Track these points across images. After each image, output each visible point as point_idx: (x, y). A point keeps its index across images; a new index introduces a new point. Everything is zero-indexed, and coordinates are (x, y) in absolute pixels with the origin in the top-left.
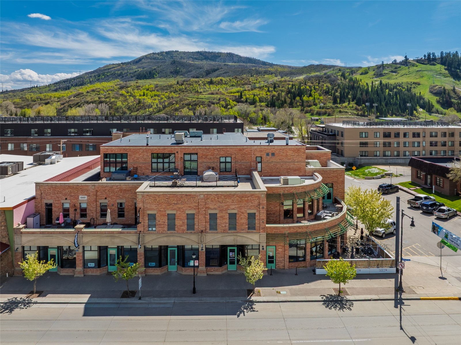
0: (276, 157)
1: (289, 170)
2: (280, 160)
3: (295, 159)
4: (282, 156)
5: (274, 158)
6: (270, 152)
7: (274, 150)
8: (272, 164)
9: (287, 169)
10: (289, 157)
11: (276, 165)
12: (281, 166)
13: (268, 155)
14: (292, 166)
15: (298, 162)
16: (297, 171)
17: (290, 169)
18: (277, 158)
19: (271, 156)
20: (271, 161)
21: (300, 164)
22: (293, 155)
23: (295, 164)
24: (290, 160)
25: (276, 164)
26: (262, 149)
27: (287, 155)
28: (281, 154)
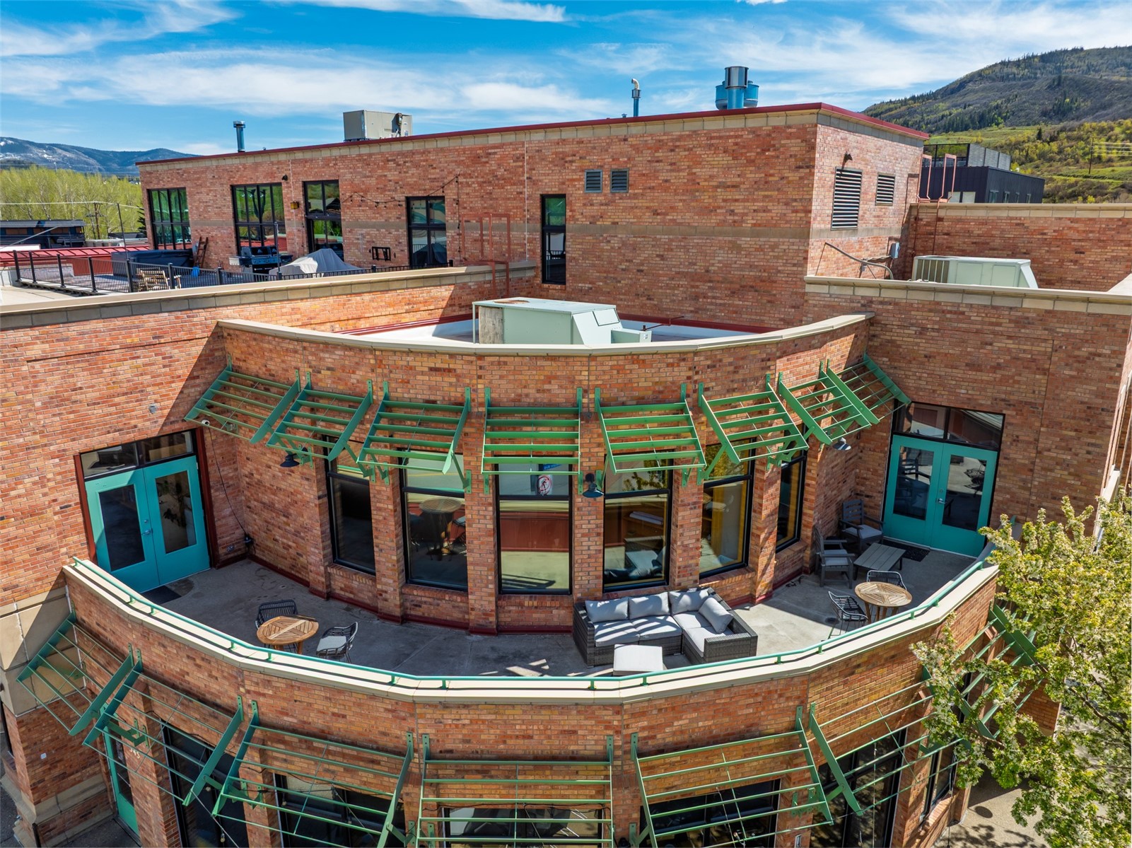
0: (635, 196)
1: (704, 287)
2: (656, 213)
3: (739, 208)
4: (666, 190)
5: (623, 203)
6: (605, 163)
7: (625, 147)
8: (615, 243)
9: (694, 277)
10: (706, 199)
11: (634, 248)
12: (662, 257)
13: (593, 182)
14: (721, 256)
15: (758, 235)
16: (750, 295)
17: (706, 276)
18: (640, 202)
19: (607, 190)
20: (608, 223)
21: (773, 247)
22: (732, 179)
23: (737, 248)
24: (714, 220)
25: (632, 240)
26: (567, 149)
27: (693, 180)
28: (663, 176)
